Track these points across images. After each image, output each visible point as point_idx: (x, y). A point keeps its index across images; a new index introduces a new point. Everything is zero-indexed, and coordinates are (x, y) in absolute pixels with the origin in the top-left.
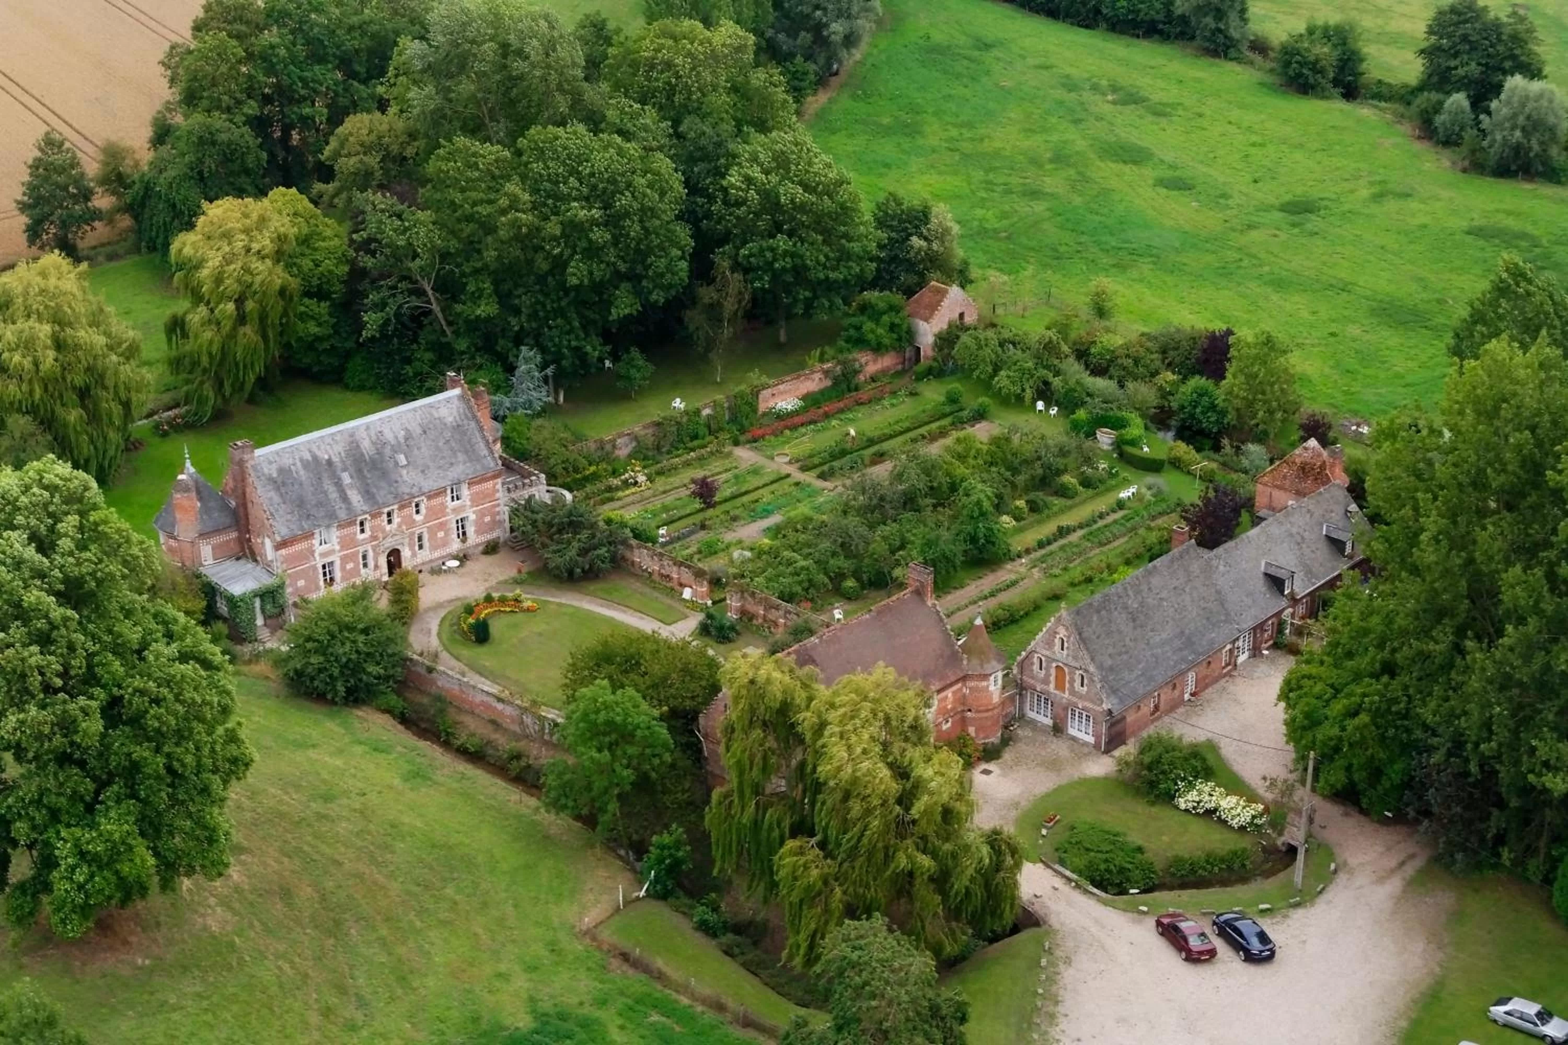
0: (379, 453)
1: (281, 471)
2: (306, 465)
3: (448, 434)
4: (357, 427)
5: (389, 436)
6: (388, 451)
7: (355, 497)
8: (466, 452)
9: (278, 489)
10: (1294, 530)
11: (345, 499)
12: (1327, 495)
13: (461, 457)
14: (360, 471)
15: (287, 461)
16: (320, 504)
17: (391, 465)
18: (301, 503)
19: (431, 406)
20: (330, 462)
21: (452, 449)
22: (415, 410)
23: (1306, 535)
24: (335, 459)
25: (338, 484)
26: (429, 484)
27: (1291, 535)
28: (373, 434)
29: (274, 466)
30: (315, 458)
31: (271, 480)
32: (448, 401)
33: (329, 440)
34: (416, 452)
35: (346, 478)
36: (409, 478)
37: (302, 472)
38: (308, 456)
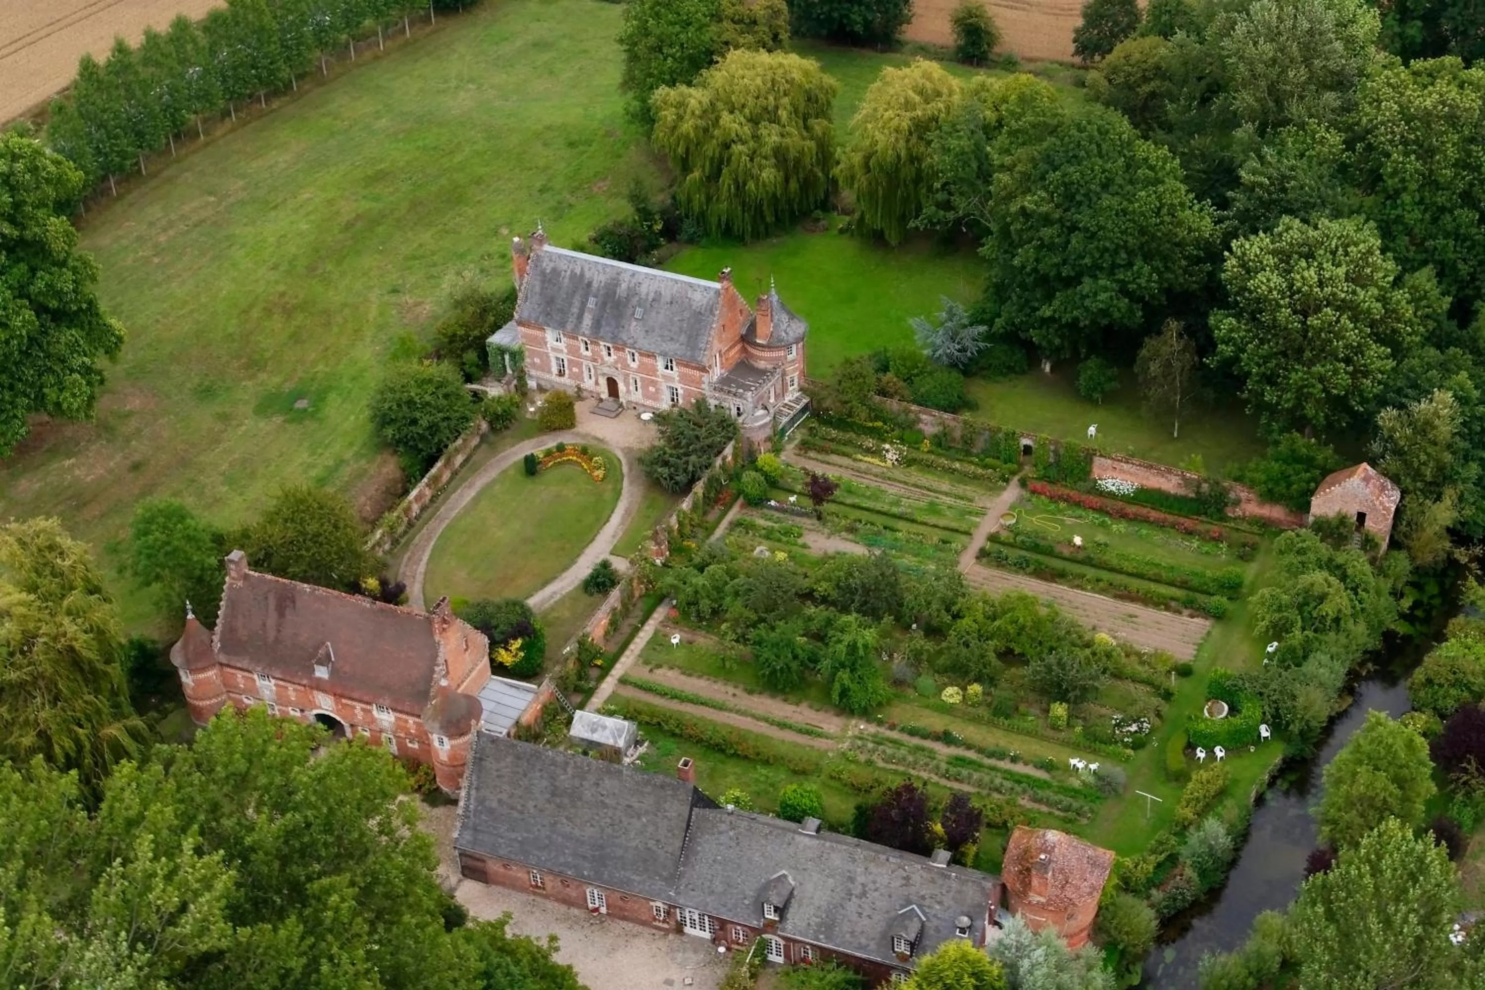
0: (628, 298)
1: (554, 270)
2: (573, 274)
3: (686, 315)
4: (626, 270)
5: (643, 289)
6: (635, 300)
7: (587, 320)
8: (690, 337)
9: (543, 282)
10: (861, 879)
11: (580, 317)
12: (955, 885)
13: (683, 338)
14: (604, 304)
15: (562, 265)
16: (561, 311)
17: (630, 312)
18: (550, 301)
19: (691, 285)
20: (589, 284)
21: (681, 329)
22: (676, 281)
23: (873, 895)
24: (595, 285)
25: (583, 304)
26: (644, 343)
27: (852, 880)
28: (634, 281)
29: (552, 265)
30: (582, 274)
31: (543, 273)
32: (706, 289)
33: (600, 268)
34: (654, 314)
35: (591, 303)
36: (634, 329)
37: (566, 280)
38: (578, 271)
